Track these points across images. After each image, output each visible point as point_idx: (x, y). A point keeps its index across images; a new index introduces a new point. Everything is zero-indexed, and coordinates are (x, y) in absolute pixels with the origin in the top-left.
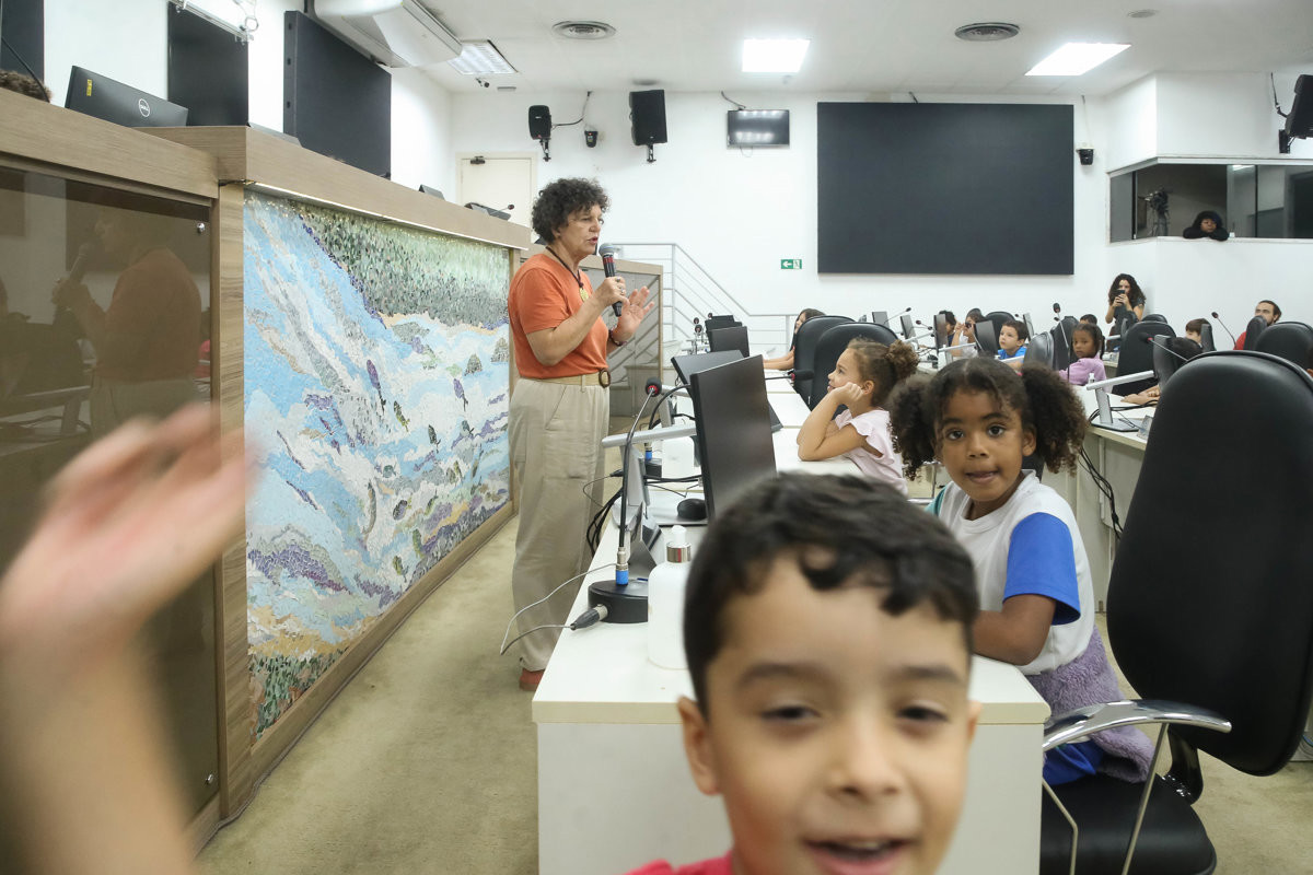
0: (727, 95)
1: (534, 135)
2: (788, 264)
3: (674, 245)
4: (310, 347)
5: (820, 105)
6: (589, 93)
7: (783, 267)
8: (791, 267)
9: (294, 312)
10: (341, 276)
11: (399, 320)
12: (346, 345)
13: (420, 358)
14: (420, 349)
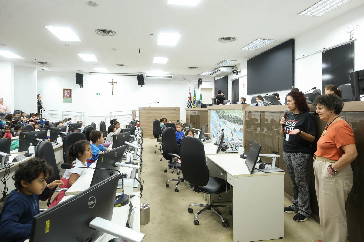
10: (217, 115)
11: (223, 120)
12: (217, 121)
13: (225, 125)
14: (226, 124)
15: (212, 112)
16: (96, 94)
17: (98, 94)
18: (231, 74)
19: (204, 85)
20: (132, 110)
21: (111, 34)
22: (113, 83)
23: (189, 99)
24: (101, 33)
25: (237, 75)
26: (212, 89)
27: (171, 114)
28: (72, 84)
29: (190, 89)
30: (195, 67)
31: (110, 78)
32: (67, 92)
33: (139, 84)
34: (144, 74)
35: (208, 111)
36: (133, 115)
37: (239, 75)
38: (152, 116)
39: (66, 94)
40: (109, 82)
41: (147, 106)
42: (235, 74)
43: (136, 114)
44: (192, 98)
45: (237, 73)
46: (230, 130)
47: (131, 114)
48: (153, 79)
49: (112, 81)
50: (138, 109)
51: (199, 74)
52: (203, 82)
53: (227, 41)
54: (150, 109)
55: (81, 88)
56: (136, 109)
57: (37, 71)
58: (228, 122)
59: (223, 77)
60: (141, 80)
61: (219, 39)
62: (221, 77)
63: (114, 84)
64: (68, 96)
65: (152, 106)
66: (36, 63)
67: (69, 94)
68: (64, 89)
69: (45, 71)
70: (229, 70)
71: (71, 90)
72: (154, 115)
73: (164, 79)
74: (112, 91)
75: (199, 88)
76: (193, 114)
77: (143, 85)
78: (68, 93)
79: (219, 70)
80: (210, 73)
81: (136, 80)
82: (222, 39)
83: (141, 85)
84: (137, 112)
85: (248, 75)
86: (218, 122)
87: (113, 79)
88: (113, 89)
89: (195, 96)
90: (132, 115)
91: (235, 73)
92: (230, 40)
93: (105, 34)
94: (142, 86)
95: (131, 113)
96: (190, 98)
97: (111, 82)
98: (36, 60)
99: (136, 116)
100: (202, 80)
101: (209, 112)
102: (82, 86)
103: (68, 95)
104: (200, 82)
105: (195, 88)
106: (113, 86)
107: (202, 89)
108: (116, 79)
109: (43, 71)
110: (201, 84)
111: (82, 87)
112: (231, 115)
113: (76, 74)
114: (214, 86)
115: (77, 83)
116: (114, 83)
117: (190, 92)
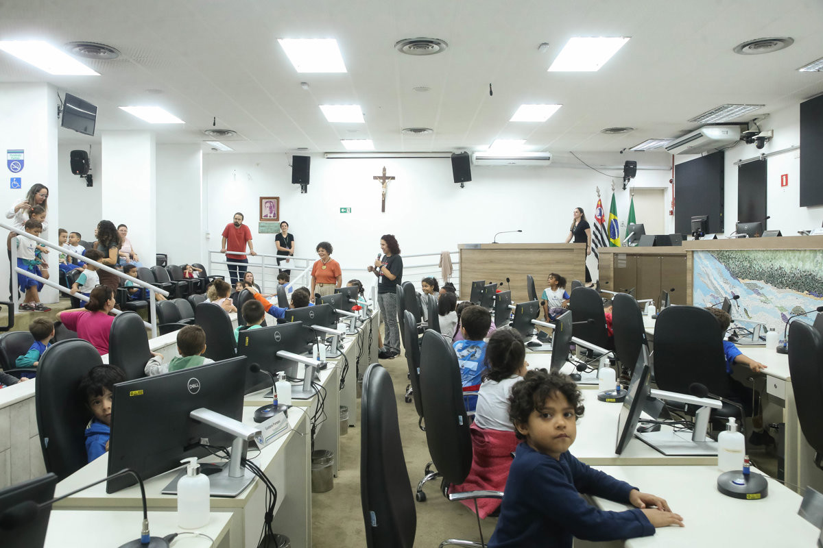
4: (712, 282)
9: (708, 275)
10: (722, 266)
11: (747, 281)
12: (724, 285)
13: (758, 297)
14: (759, 294)
15: (700, 258)
16: (341, 209)
17: (345, 209)
18: (734, 144)
19: (641, 179)
20: (440, 252)
21: (436, 47)
22: (384, 178)
23: (598, 219)
24: (410, 48)
25: (760, 146)
26: (662, 191)
27: (558, 262)
28: (280, 184)
29: (598, 191)
30: (622, 129)
31: (376, 167)
32: (268, 205)
33: (456, 181)
34: (470, 154)
35: (686, 256)
36: (445, 265)
37: (765, 150)
38: (502, 269)
39: (266, 211)
40: (375, 178)
41: (485, 239)
42: (754, 145)
43: (451, 264)
44: (605, 218)
45: (761, 143)
46: (780, 313)
47: (438, 262)
48: (494, 166)
49: (382, 175)
50: (458, 250)
51: (628, 147)
52: (637, 171)
53: (761, 50)
54: (495, 248)
55: (304, 195)
56: (452, 249)
57: (201, 152)
58: (768, 289)
59: (705, 154)
60: (462, 168)
61: (737, 47)
62: (699, 156)
63: (387, 181)
64: (272, 215)
65: (502, 240)
66: (207, 133)
67: (274, 210)
68: (262, 199)
69: (218, 152)
70: (731, 134)
71: (277, 198)
72: (509, 267)
73: (524, 166)
74: (384, 202)
75: (624, 188)
76: (623, 264)
77: (466, 184)
78: (270, 208)
79: (700, 135)
80: (665, 144)
81: (447, 168)
82: (744, 46)
83: (459, 184)
84: (455, 258)
85: (803, 147)
86: (727, 287)
87: (384, 170)
88: (384, 195)
89: (613, 210)
90: (440, 266)
91: (752, 141)
92: (774, 47)
93: (419, 50)
94: (462, 187)
95: (437, 260)
96: (599, 217)
97: (380, 178)
98: (214, 124)
99: (451, 269)
100: (635, 164)
101: (689, 257)
102: (305, 189)
103: (271, 213)
104: (630, 170)
105: (613, 190)
106: (386, 187)
107: (634, 191)
108: (393, 167)
109: (214, 151)
110: (634, 176)
111: (306, 192)
112: (781, 268)
113: (294, 157)
114: (671, 182)
115: (295, 181)
116: (388, 178)
117: (600, 200)
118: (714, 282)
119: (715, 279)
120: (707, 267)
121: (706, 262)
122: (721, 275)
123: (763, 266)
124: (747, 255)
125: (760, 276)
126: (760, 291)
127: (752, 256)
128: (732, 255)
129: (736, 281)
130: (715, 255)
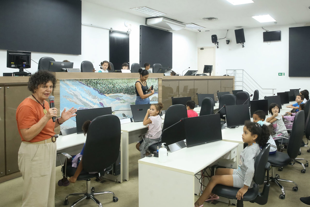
0: (263, 28)
1: (213, 42)
2: (280, 74)
3: (243, 70)
4: (81, 100)
5: (290, 28)
6: (228, 30)
7: (279, 75)
8: (281, 75)
9: (76, 95)
10: (91, 89)
11: (111, 95)
12: (92, 100)
13: (119, 101)
15: (66, 85)
58: (125, 96)
118: (83, 99)
119: (83, 97)
120: (75, 90)
121: (74, 87)
122: (90, 94)
123: (122, 86)
124: (111, 81)
125: (120, 91)
126: (120, 98)
127: (115, 82)
128: (100, 82)
129: (103, 96)
130: (84, 82)
